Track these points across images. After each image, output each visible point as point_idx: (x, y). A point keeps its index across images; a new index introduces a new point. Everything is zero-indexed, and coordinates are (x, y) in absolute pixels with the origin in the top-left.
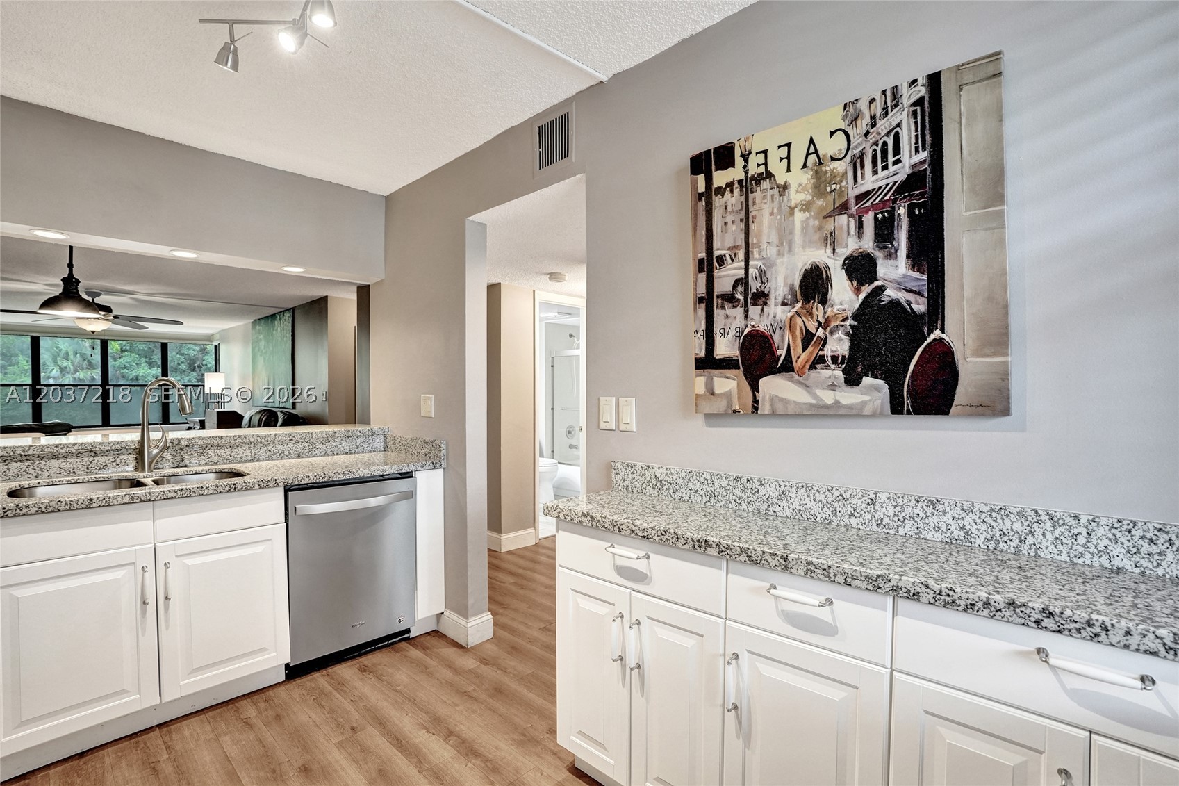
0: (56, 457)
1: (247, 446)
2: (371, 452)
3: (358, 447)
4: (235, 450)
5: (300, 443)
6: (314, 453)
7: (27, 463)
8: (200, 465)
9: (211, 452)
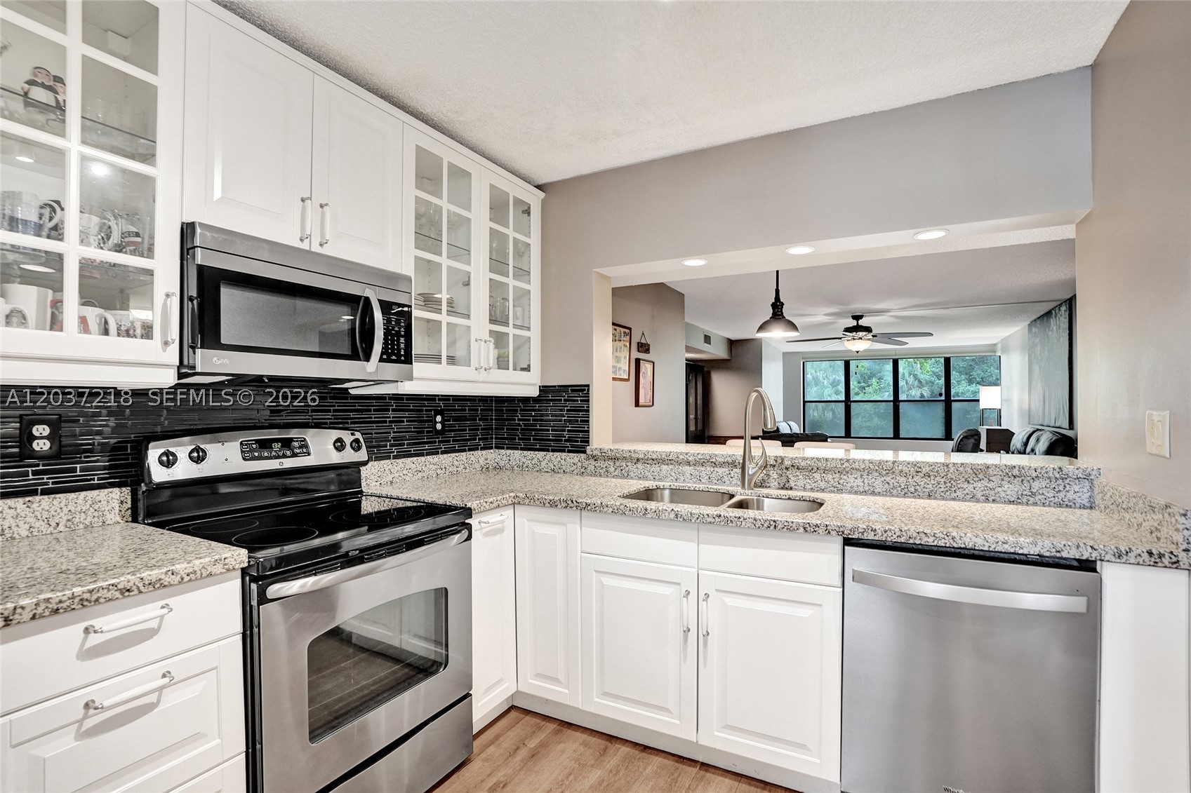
0: (689, 463)
1: (859, 474)
2: (1060, 505)
3: (1033, 494)
4: (845, 477)
5: (932, 478)
6: (954, 495)
7: (671, 467)
8: (805, 489)
9: (817, 476)
